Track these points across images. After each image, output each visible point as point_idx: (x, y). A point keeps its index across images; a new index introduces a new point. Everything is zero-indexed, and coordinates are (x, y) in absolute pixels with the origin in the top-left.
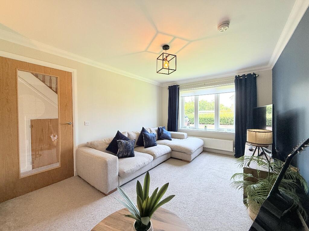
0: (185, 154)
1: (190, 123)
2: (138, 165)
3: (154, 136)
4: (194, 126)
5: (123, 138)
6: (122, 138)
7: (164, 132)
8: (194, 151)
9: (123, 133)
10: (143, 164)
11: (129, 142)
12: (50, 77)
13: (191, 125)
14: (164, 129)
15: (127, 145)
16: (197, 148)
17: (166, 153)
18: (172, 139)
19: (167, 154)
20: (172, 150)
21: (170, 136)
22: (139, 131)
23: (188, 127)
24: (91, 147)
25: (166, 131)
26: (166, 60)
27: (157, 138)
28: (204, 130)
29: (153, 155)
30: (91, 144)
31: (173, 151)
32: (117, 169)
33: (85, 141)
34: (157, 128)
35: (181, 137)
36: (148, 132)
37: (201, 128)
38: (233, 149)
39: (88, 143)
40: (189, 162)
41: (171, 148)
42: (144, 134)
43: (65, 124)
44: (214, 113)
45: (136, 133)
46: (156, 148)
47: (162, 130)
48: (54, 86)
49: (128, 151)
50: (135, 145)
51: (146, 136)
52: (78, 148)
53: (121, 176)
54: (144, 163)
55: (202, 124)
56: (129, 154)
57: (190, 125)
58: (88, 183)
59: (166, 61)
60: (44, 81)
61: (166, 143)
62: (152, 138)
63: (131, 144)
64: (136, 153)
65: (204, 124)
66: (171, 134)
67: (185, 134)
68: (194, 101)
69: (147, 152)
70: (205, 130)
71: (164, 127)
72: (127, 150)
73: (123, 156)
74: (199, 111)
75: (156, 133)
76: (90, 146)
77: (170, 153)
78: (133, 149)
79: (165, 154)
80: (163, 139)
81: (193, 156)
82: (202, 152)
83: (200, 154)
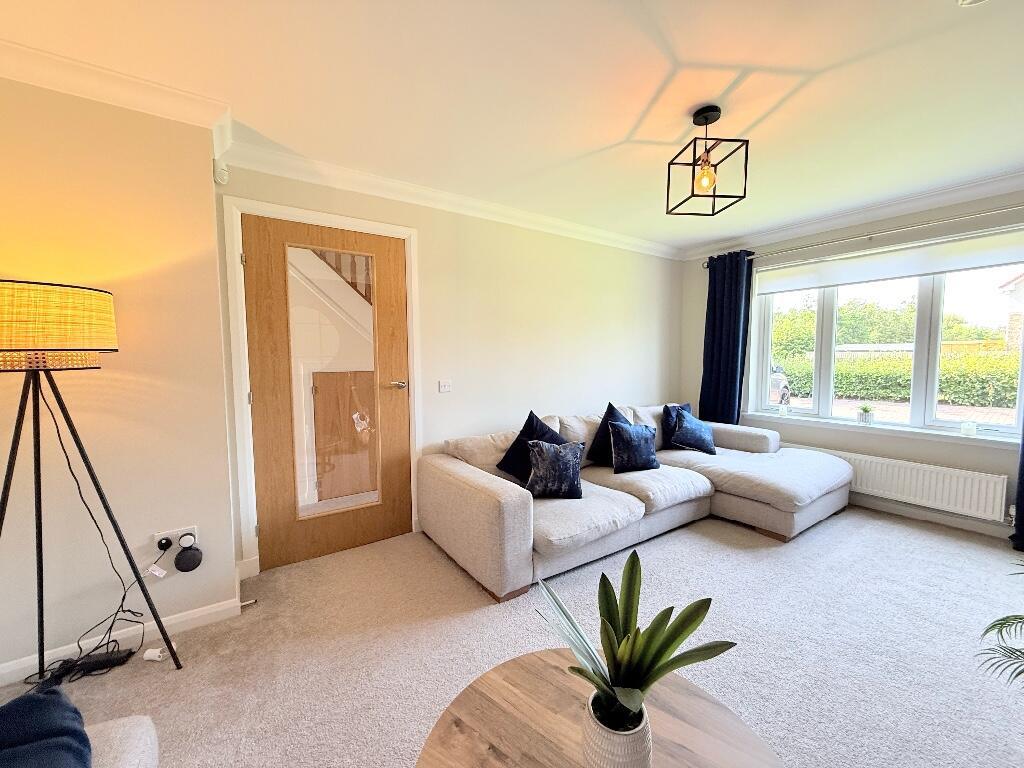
0: (767, 508)
1: (793, 395)
2: (593, 526)
3: (649, 435)
4: (810, 406)
5: (547, 436)
6: (544, 434)
7: (686, 424)
8: (809, 501)
9: (545, 418)
10: (610, 523)
11: (565, 448)
12: (353, 256)
13: (795, 402)
14: (685, 413)
15: (558, 460)
16: (823, 492)
17: (693, 497)
18: (717, 450)
19: (698, 500)
20: (717, 490)
21: (708, 437)
22: (598, 415)
23: (783, 408)
24: (457, 455)
25: (692, 421)
26: (707, 162)
27: (658, 440)
28: (856, 424)
29: (644, 498)
30: (456, 447)
31: (718, 494)
32: (530, 531)
33: (439, 438)
34: (660, 409)
35: (753, 446)
36: (627, 422)
37: (845, 413)
38: (1007, 514)
39: (447, 443)
40: (782, 539)
41: (712, 483)
42: (613, 426)
43: (391, 388)
44: (911, 355)
45: (586, 422)
46: (654, 475)
47: (680, 417)
48: (361, 280)
49: (561, 479)
50: (584, 461)
51: (619, 433)
52: (424, 455)
53: (540, 550)
54: (614, 522)
55: (849, 397)
56: (564, 487)
57: (793, 400)
58: (451, 559)
59: (706, 168)
60: (338, 270)
61: (691, 463)
62: (643, 442)
63: (570, 457)
64: (585, 486)
65: (856, 397)
66: (715, 433)
67: (773, 436)
68: (815, 308)
69: (623, 488)
70: (862, 424)
71: (688, 405)
72: (557, 474)
73: (544, 490)
74: (836, 348)
75: (653, 425)
76: (453, 452)
77: (708, 498)
78: (576, 474)
79: (690, 501)
80: (684, 449)
81: (801, 521)
82: (843, 510)
83: (835, 514)
